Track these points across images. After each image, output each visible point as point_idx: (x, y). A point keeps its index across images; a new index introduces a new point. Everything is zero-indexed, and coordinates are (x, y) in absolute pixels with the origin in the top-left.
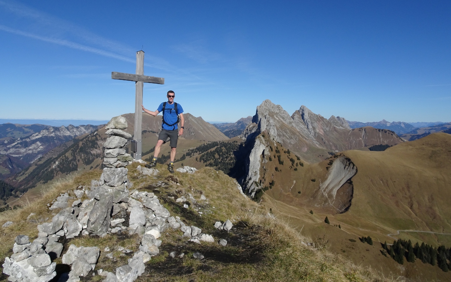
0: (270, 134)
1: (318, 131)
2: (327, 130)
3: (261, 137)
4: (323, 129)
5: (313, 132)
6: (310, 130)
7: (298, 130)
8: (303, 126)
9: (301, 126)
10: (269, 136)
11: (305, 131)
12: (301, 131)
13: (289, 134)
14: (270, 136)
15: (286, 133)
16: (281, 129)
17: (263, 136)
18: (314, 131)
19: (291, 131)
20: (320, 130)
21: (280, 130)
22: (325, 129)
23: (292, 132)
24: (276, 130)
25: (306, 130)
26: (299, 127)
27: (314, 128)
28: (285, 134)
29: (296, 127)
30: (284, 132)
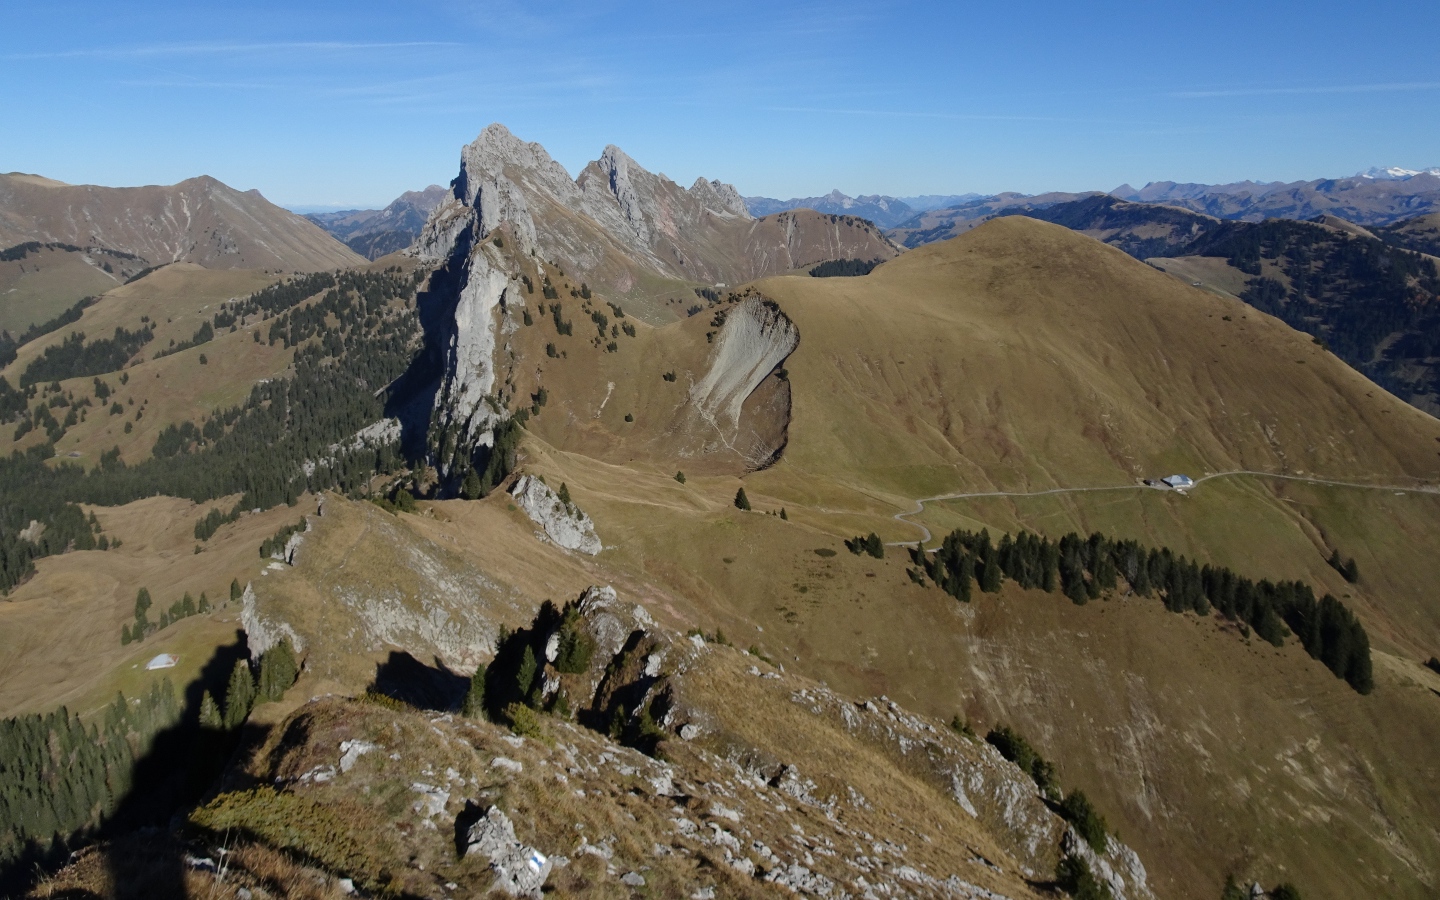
0: (519, 234)
1: (659, 226)
2: (685, 224)
3: (491, 245)
4: (674, 221)
5: (644, 229)
6: (637, 225)
7: (602, 226)
8: (615, 211)
9: (609, 213)
10: (518, 244)
11: (620, 226)
12: (611, 227)
13: (573, 237)
14: (522, 241)
15: (565, 235)
16: (548, 223)
17: (498, 243)
18: (648, 226)
19: (579, 229)
20: (667, 223)
21: (545, 225)
22: (682, 220)
23: (584, 233)
24: (533, 226)
25: (625, 224)
26: (602, 215)
27: (648, 218)
28: (562, 237)
29: (594, 216)
30: (557, 231)
